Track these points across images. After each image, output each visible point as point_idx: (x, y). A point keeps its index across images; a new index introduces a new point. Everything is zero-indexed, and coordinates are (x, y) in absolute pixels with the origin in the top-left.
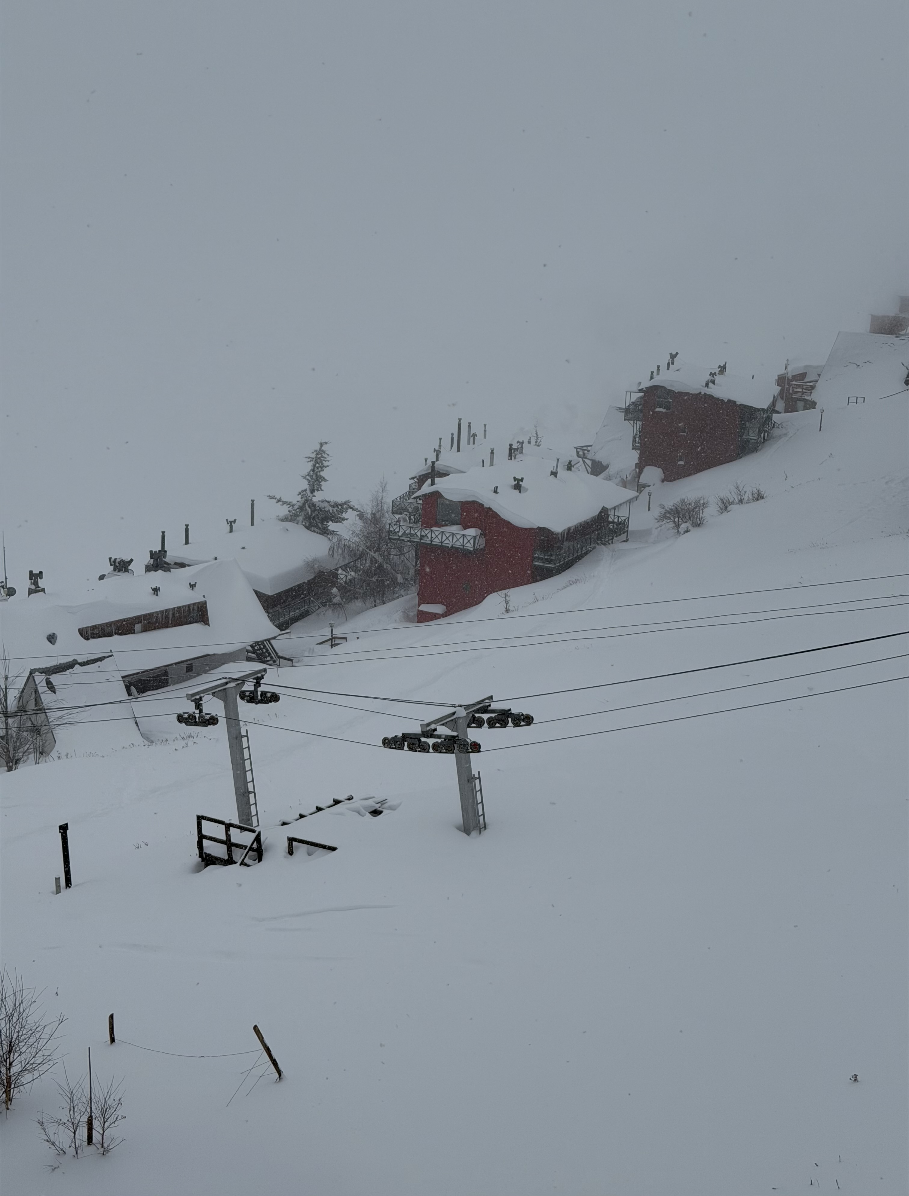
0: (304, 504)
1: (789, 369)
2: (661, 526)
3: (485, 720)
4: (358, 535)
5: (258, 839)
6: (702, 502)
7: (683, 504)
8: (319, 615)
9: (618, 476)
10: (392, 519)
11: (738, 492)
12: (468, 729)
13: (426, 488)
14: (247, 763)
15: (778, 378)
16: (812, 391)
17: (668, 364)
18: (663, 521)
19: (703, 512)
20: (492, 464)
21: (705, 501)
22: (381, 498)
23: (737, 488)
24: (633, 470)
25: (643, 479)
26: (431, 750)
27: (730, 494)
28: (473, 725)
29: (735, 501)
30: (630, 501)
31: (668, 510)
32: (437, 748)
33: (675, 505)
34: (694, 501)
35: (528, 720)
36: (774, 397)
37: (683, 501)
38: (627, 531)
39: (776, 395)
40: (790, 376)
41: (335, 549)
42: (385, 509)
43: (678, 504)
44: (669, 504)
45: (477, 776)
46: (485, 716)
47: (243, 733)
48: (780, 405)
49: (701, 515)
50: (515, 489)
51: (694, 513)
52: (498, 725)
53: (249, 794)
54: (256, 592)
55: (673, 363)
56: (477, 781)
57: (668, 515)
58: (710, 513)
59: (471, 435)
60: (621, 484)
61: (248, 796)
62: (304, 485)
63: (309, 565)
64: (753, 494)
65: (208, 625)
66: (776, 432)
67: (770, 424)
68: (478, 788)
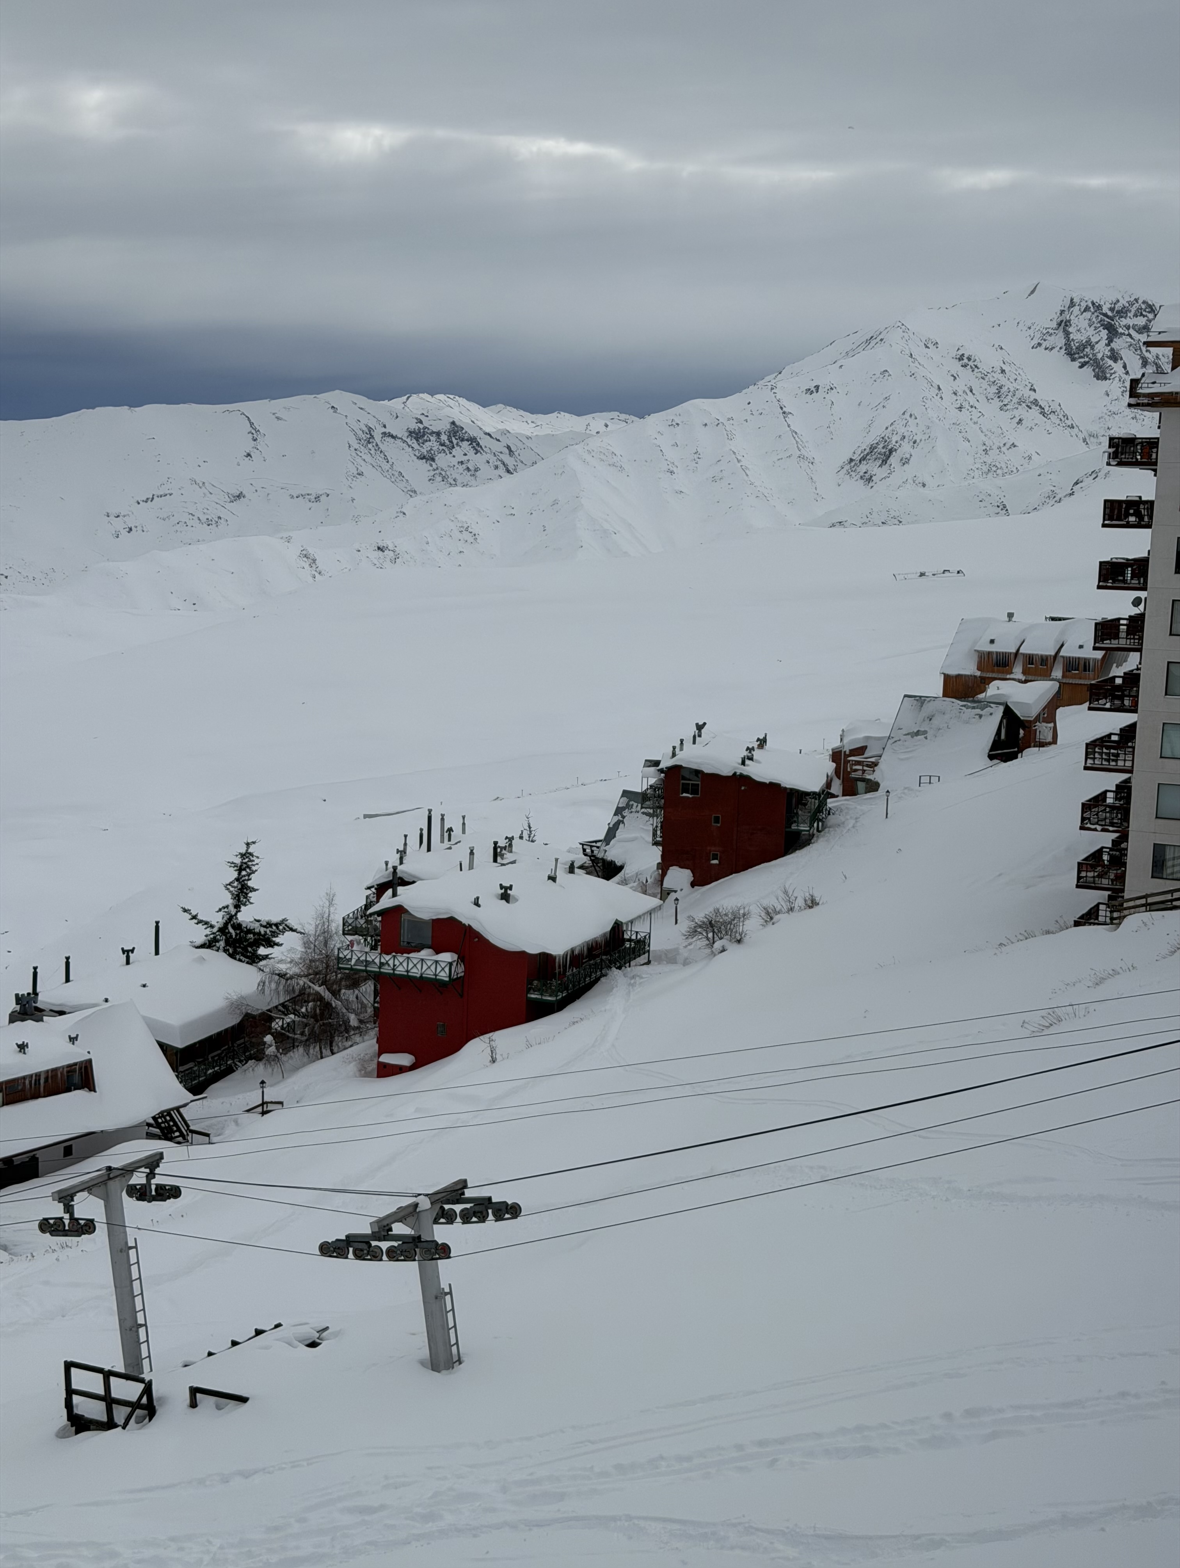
0: (226, 924)
1: (845, 741)
2: (690, 944)
3: (458, 1213)
4: (297, 964)
5: (148, 1390)
6: (742, 912)
7: (718, 915)
8: (247, 1071)
9: (637, 880)
10: (342, 942)
11: (787, 898)
12: (435, 1226)
13: (387, 901)
14: (136, 1285)
15: (833, 753)
16: (876, 768)
17: (694, 737)
18: (693, 938)
19: (743, 925)
20: (471, 867)
21: (746, 909)
22: (327, 915)
23: (786, 892)
24: (655, 871)
25: (667, 884)
26: (385, 1257)
27: (777, 901)
28: (442, 1220)
29: (783, 909)
30: (650, 913)
31: (699, 923)
32: (393, 1255)
33: (707, 916)
34: (731, 911)
35: (513, 1211)
36: (828, 776)
37: (717, 911)
38: (649, 951)
39: (829, 774)
40: (847, 749)
41: (267, 983)
42: (333, 929)
43: (711, 915)
44: (700, 915)
45: (447, 1290)
46: (458, 1208)
47: (131, 1243)
48: (837, 787)
49: (741, 928)
50: (502, 899)
51: (732, 926)
52: (474, 1219)
53: (138, 1328)
54: (161, 1045)
55: (700, 736)
56: (448, 1298)
57: (699, 930)
58: (751, 926)
59: (446, 830)
60: (640, 889)
61: (137, 1332)
62: (227, 899)
63: (235, 1005)
64: (805, 901)
65: (95, 1091)
66: (831, 820)
67: (824, 811)
68: (449, 1307)
